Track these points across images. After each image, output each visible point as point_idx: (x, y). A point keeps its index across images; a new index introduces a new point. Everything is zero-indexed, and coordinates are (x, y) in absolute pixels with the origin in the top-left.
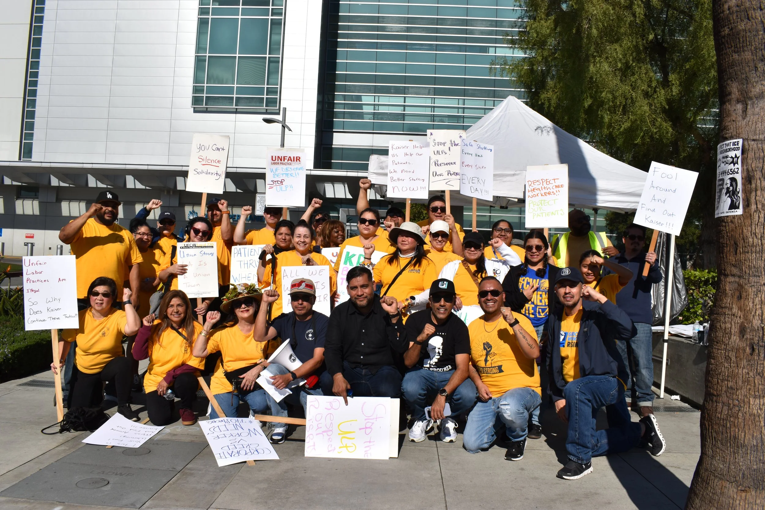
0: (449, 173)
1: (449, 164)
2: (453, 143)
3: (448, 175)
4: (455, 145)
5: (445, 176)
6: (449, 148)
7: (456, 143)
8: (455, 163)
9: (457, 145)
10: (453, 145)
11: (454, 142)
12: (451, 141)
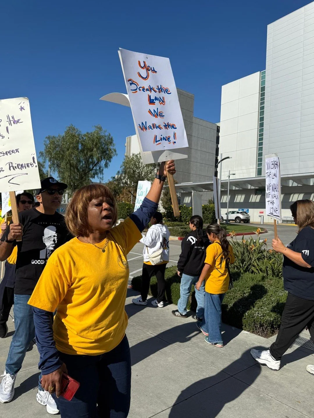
0: (11, 167)
1: (9, 152)
2: (11, 119)
3: (10, 169)
4: (14, 123)
5: (7, 172)
6: (7, 128)
7: (16, 119)
8: (17, 150)
9: (18, 121)
10: (12, 122)
11: (13, 117)
12: (8, 117)
